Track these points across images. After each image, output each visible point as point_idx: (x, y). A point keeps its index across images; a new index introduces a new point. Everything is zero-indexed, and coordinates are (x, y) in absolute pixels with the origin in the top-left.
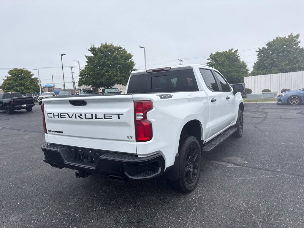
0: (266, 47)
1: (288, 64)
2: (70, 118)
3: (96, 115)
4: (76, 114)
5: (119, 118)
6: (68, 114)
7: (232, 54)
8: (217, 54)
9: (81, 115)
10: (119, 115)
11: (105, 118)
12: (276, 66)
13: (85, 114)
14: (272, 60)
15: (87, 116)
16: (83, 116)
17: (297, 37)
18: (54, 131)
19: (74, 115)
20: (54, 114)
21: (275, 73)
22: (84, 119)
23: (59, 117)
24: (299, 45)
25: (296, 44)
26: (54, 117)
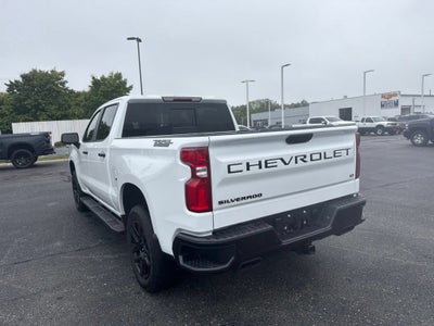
1: (59, 109)
2: (285, 164)
3: (325, 153)
4: (296, 158)
5: (347, 154)
6: (282, 160)
9: (305, 157)
10: (347, 150)
11: (334, 156)
12: (43, 110)
13: (311, 155)
14: (36, 100)
15: (314, 157)
16: (308, 159)
17: (63, 74)
18: (237, 200)
19: (294, 159)
20: (248, 164)
21: (44, 120)
22: (310, 163)
23: (260, 168)
24: (67, 85)
25: (63, 84)
26: (248, 169)
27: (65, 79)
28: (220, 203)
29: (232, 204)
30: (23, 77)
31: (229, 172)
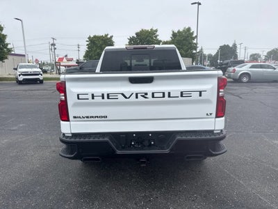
0: (135, 36)
3: (169, 93)
4: (137, 94)
5: (200, 95)
6: (123, 94)
7: (108, 39)
8: (95, 37)
9: (146, 94)
10: (200, 92)
11: (182, 96)
13: (153, 94)
15: (156, 95)
17: (156, 31)
18: (87, 117)
19: (134, 95)
22: (150, 99)
23: (103, 98)
24: (158, 37)
25: (156, 37)
26: (93, 98)
27: (157, 33)
28: (75, 117)
29: (83, 119)
30: (137, 34)
31: (78, 99)
